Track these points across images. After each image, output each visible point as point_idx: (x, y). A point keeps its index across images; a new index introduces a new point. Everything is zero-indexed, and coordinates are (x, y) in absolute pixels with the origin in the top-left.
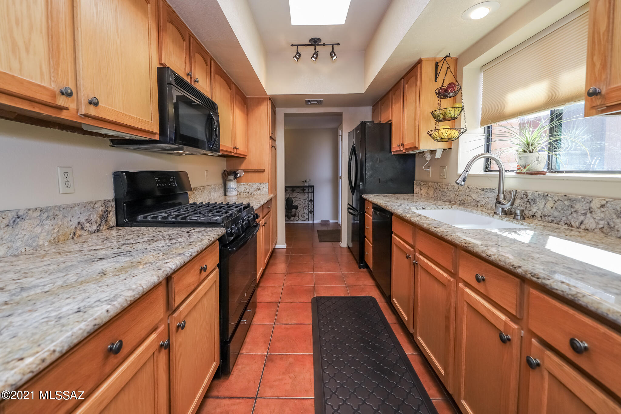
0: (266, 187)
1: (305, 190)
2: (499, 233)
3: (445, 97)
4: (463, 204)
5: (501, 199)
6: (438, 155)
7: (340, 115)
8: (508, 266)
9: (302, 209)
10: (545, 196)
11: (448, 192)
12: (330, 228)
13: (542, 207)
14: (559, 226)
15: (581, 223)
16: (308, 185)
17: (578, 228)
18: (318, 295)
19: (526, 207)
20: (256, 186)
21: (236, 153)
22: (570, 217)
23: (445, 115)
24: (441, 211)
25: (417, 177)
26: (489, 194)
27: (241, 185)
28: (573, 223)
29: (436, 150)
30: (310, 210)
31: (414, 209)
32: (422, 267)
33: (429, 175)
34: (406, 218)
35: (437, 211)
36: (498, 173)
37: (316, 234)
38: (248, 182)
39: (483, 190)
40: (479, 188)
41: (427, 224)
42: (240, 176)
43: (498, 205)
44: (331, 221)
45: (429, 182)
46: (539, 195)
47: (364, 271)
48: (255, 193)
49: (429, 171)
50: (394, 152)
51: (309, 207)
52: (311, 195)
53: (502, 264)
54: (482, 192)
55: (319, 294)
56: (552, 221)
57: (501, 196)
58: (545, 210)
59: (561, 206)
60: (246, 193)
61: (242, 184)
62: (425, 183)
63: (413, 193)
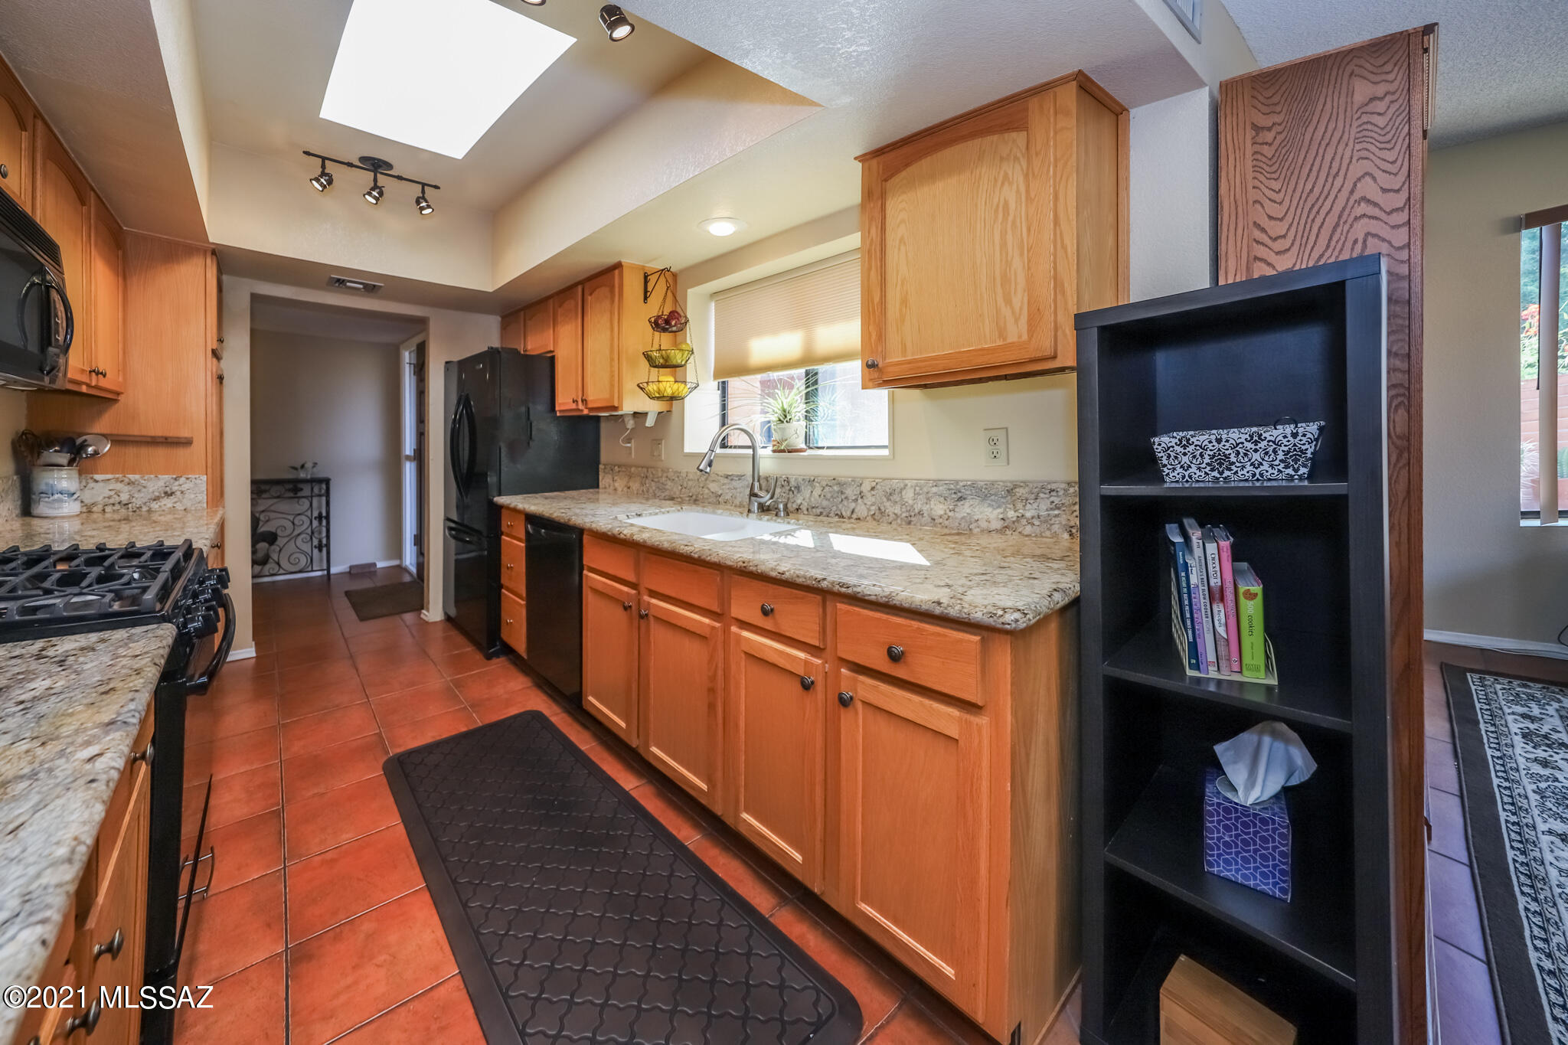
0: (195, 488)
1: (301, 489)
2: (775, 539)
3: (665, 330)
4: (695, 500)
5: (756, 490)
6: (650, 422)
7: (422, 323)
8: (809, 582)
9: (293, 541)
10: (811, 482)
11: (669, 483)
12: (379, 582)
13: (808, 496)
14: (829, 519)
15: (853, 512)
16: (309, 477)
17: (850, 518)
18: (399, 750)
19: (789, 499)
20: (156, 484)
21: (96, 387)
22: (840, 506)
23: (667, 359)
24: (667, 516)
25: (604, 457)
26: (736, 484)
27: (96, 481)
28: (844, 514)
29: (646, 414)
30: (316, 542)
31: (622, 517)
32: (657, 618)
33: (630, 454)
34: (622, 536)
35: (660, 517)
36: (750, 451)
37: (345, 603)
38: (124, 473)
39: (727, 477)
40: (720, 473)
41: (668, 541)
42: (96, 453)
43: (752, 498)
44: (380, 565)
45: (631, 466)
46: (803, 480)
47: (500, 663)
48: (155, 506)
49: (630, 448)
50: (560, 411)
51: (313, 533)
52: (320, 503)
53: (800, 581)
54: (726, 481)
55: (400, 746)
56: (821, 513)
57: (757, 484)
58: (812, 499)
59: (830, 492)
60: (117, 507)
61: (97, 477)
62: (623, 469)
63: (598, 486)
